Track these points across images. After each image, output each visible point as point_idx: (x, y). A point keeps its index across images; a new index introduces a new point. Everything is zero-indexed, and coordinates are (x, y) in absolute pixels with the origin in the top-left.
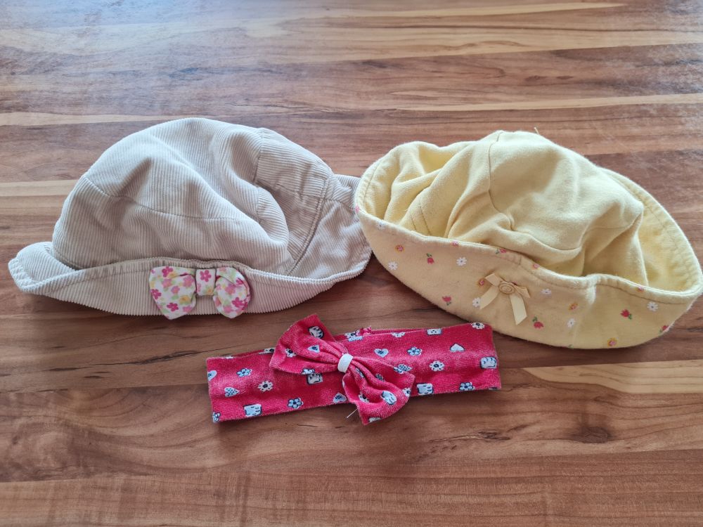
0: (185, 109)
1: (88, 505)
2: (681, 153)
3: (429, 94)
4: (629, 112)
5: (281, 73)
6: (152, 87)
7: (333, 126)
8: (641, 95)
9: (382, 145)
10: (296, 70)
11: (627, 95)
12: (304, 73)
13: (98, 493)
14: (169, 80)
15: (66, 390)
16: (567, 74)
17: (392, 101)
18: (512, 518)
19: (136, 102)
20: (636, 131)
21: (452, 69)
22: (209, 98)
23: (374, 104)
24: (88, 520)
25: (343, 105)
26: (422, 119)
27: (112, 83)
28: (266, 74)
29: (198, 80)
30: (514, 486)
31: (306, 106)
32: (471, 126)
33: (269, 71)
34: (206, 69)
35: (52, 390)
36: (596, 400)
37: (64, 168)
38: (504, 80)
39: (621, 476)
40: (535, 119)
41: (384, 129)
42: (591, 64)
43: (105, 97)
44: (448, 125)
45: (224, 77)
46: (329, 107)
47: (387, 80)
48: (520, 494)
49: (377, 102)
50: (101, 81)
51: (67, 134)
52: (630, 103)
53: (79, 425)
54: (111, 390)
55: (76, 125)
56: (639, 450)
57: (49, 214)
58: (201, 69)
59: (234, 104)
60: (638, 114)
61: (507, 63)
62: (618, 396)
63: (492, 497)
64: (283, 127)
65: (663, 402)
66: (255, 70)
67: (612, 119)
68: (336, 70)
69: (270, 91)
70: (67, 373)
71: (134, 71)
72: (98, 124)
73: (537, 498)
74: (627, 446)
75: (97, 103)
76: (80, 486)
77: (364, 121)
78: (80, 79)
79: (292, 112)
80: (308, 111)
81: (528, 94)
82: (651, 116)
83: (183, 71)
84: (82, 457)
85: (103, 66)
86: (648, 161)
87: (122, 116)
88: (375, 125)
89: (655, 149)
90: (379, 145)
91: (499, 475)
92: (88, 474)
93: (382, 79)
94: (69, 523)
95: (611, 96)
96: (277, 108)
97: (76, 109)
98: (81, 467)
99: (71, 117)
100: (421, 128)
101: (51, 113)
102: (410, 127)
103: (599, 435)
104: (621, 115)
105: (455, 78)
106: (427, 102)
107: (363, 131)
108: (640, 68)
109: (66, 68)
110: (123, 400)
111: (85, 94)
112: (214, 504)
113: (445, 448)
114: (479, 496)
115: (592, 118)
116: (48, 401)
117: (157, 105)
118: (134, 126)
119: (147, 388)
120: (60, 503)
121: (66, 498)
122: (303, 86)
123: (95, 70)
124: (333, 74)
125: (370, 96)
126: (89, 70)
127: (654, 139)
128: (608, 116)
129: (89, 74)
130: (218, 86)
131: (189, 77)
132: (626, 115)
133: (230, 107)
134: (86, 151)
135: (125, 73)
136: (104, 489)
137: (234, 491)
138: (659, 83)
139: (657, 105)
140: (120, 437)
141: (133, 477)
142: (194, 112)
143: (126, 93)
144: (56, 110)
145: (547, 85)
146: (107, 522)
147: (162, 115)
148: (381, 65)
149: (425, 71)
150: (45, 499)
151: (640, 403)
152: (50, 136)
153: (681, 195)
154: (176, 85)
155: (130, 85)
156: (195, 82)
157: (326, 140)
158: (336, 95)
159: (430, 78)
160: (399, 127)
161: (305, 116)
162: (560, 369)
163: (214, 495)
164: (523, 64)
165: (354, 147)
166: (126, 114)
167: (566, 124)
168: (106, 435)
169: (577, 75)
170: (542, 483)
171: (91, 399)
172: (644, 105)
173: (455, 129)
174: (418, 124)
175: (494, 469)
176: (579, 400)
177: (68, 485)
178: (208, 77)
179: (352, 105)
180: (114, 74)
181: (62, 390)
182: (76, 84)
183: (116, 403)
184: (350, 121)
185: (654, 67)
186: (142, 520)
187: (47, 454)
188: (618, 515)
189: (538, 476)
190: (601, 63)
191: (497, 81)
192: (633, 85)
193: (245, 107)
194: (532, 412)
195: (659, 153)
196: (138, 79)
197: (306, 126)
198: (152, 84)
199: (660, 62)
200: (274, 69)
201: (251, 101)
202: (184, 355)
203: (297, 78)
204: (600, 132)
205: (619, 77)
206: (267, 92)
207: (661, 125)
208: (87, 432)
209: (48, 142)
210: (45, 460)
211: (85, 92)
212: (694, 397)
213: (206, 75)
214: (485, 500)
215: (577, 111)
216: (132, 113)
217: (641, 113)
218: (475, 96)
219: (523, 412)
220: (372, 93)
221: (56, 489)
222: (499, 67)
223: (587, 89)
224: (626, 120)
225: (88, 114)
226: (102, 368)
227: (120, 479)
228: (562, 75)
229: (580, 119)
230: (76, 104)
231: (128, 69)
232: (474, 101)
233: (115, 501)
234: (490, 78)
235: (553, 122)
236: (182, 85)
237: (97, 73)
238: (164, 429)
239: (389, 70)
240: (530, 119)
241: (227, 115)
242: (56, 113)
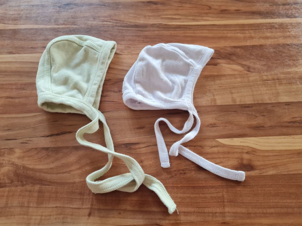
0: (66, 23)
1: (23, 199)
2: (288, 45)
3: (177, 17)
4: (266, 26)
5: (110, 6)
6: (51, 12)
7: (134, 31)
8: (272, 19)
9: (155, 40)
10: (117, 5)
11: (265, 19)
12: (120, 7)
13: (27, 193)
14: (58, 9)
15: (13, 148)
16: (239, 9)
17: (160, 20)
18: (209, 203)
19: (43, 19)
20: (269, 35)
21: (187, 5)
22: (77, 18)
23: (153, 21)
24: (23, 205)
25: (138, 21)
26: (173, 28)
27: (31, 10)
28: (103, 7)
29: (71, 9)
30: (210, 189)
31: (121, 22)
32: (195, 32)
33: (104, 5)
34: (75, 4)
35: (6, 149)
36: (247, 153)
37: (10, 49)
38: (211, 11)
39: (257, 185)
40: (225, 29)
41: (156, 32)
42: (250, 4)
43: (29, 16)
44: (185, 31)
45: (84, 8)
46: (131, 22)
47: (158, 10)
48: (213, 193)
49: (153, 20)
50: (27, 9)
51: (11, 33)
52: (267, 22)
53: (19, 164)
54: (33, 148)
55: (15, 29)
56: (265, 174)
57: (3, 70)
58: (73, 4)
59: (88, 20)
60: (270, 27)
61: (212, 3)
62: (256, 151)
63: (200, 194)
64: (110, 31)
65: (276, 154)
66: (98, 5)
67: (258, 29)
68: (135, 5)
69: (105, 15)
70: (12, 141)
71: (42, 5)
72: (26, 29)
73: (220, 195)
74: (260, 172)
75: (25, 19)
76: (19, 190)
77: (147, 29)
78: (17, 8)
79: (115, 24)
80: (122, 24)
81: (221, 17)
82: (276, 28)
83: (64, 5)
84: (20, 178)
85: (28, 2)
86: (274, 48)
87: (37, 25)
88: (152, 31)
89: (277, 43)
90: (154, 40)
91: (204, 185)
92: (23, 185)
93: (155, 10)
94: (14, 206)
95: (258, 19)
96: (108, 22)
97: (15, 22)
98: (20, 182)
99: (13, 25)
100: (173, 32)
101: (4, 23)
102: (168, 32)
103: (248, 168)
104: (262, 28)
105: (189, 10)
106: (176, 20)
107: (147, 33)
108: (272, 6)
109: (11, 3)
110: (38, 153)
111: (20, 15)
112: (79, 198)
113: (181, 173)
114: (195, 194)
115: (249, 29)
116: (4, 154)
117: (53, 20)
118: (42, 30)
119: (49, 148)
120: (11, 198)
121: (13, 195)
122: (120, 13)
123: (24, 4)
124: (133, 7)
125: (150, 18)
126: (21, 4)
127: (276, 38)
128: (257, 28)
129: (21, 6)
130: (81, 12)
131: (67, 7)
132: (265, 27)
133: (86, 21)
134: (20, 41)
135: (38, 6)
136: (30, 191)
137: (88, 192)
138: (280, 13)
139: (279, 23)
140: (37, 169)
141: (43, 187)
142: (70, 24)
143: (38, 15)
144: (6, 22)
145: (230, 13)
146: (32, 206)
147: (55, 25)
148: (155, 3)
149: (176, 6)
150: (3, 196)
151: (266, 154)
152: (3, 34)
153: (287, 64)
154: (61, 11)
155: (40, 11)
156: (70, 10)
157: (130, 37)
158: (135, 17)
159: (177, 10)
160: (163, 32)
161: (121, 26)
162: (232, 140)
163: (79, 194)
164: (219, 4)
165: (143, 41)
166: (38, 25)
167: (238, 31)
168: (31, 168)
169: (244, 9)
170: (222, 188)
171: (24, 152)
172: (273, 23)
173: (188, 33)
174: (172, 30)
175: (202, 182)
176: (240, 153)
177: (14, 190)
178: (76, 8)
179: (142, 21)
180: (33, 6)
181: (10, 149)
182: (15, 10)
183: (35, 154)
184: (141, 29)
185: (278, 6)
186: (47, 205)
187: (4, 176)
188: (255, 202)
189: (221, 185)
190: (254, 4)
191: (208, 11)
192: (268, 14)
193: (93, 22)
194: (219, 158)
195: (279, 45)
196: (44, 8)
197: (121, 31)
198: (50, 11)
199: (281, 4)
200: (106, 5)
201: (96, 19)
202: (65, 133)
203: (117, 8)
204: (253, 35)
205: (262, 10)
206: (103, 15)
207: (280, 32)
208: (22, 167)
209: (3, 37)
210: (3, 179)
211: (19, 14)
212: (290, 151)
213: (75, 7)
214: (198, 195)
215: (243, 25)
216: (41, 24)
217: (271, 27)
218: (198, 18)
219: (215, 158)
220: (151, 16)
221: (8, 192)
222: (209, 5)
223: (248, 16)
224: (265, 30)
225: (21, 24)
226: (28, 139)
227: (37, 187)
228: (237, 9)
229: (244, 29)
230: (15, 20)
231: (39, 4)
232: (197, 20)
233: (35, 197)
234: (204, 10)
235: (232, 30)
236: (64, 11)
237: (25, 5)
238: (57, 166)
239: (159, 6)
240: (222, 29)
241: (85, 25)
242: (6, 24)
